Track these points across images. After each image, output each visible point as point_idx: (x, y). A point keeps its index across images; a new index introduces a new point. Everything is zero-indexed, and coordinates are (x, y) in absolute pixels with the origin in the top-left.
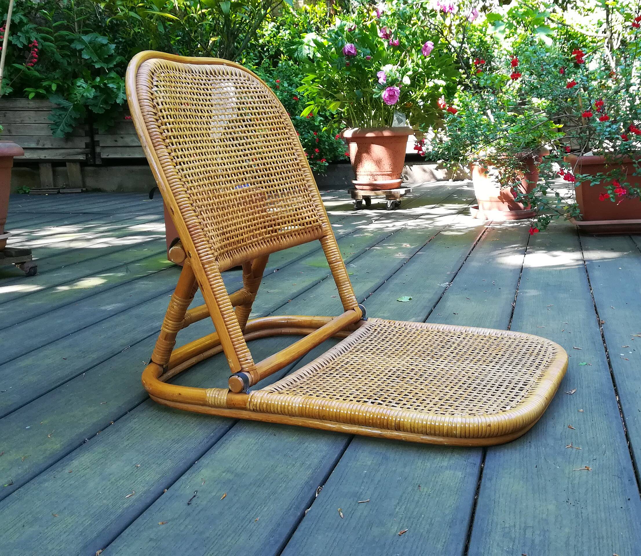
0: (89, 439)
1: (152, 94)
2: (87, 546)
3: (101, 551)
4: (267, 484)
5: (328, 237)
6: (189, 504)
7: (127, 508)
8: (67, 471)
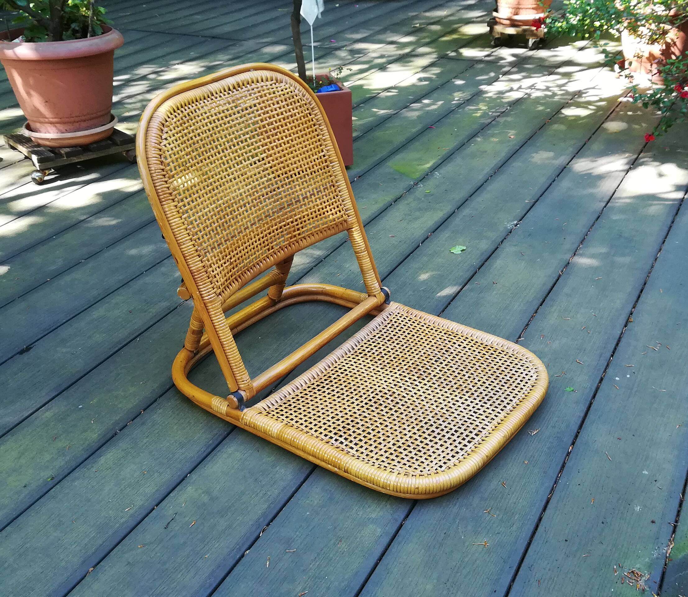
0: (120, 430)
1: (160, 150)
2: (85, 561)
3: (92, 569)
4: (229, 514)
5: (353, 229)
6: (165, 528)
7: (123, 523)
8: (94, 470)
